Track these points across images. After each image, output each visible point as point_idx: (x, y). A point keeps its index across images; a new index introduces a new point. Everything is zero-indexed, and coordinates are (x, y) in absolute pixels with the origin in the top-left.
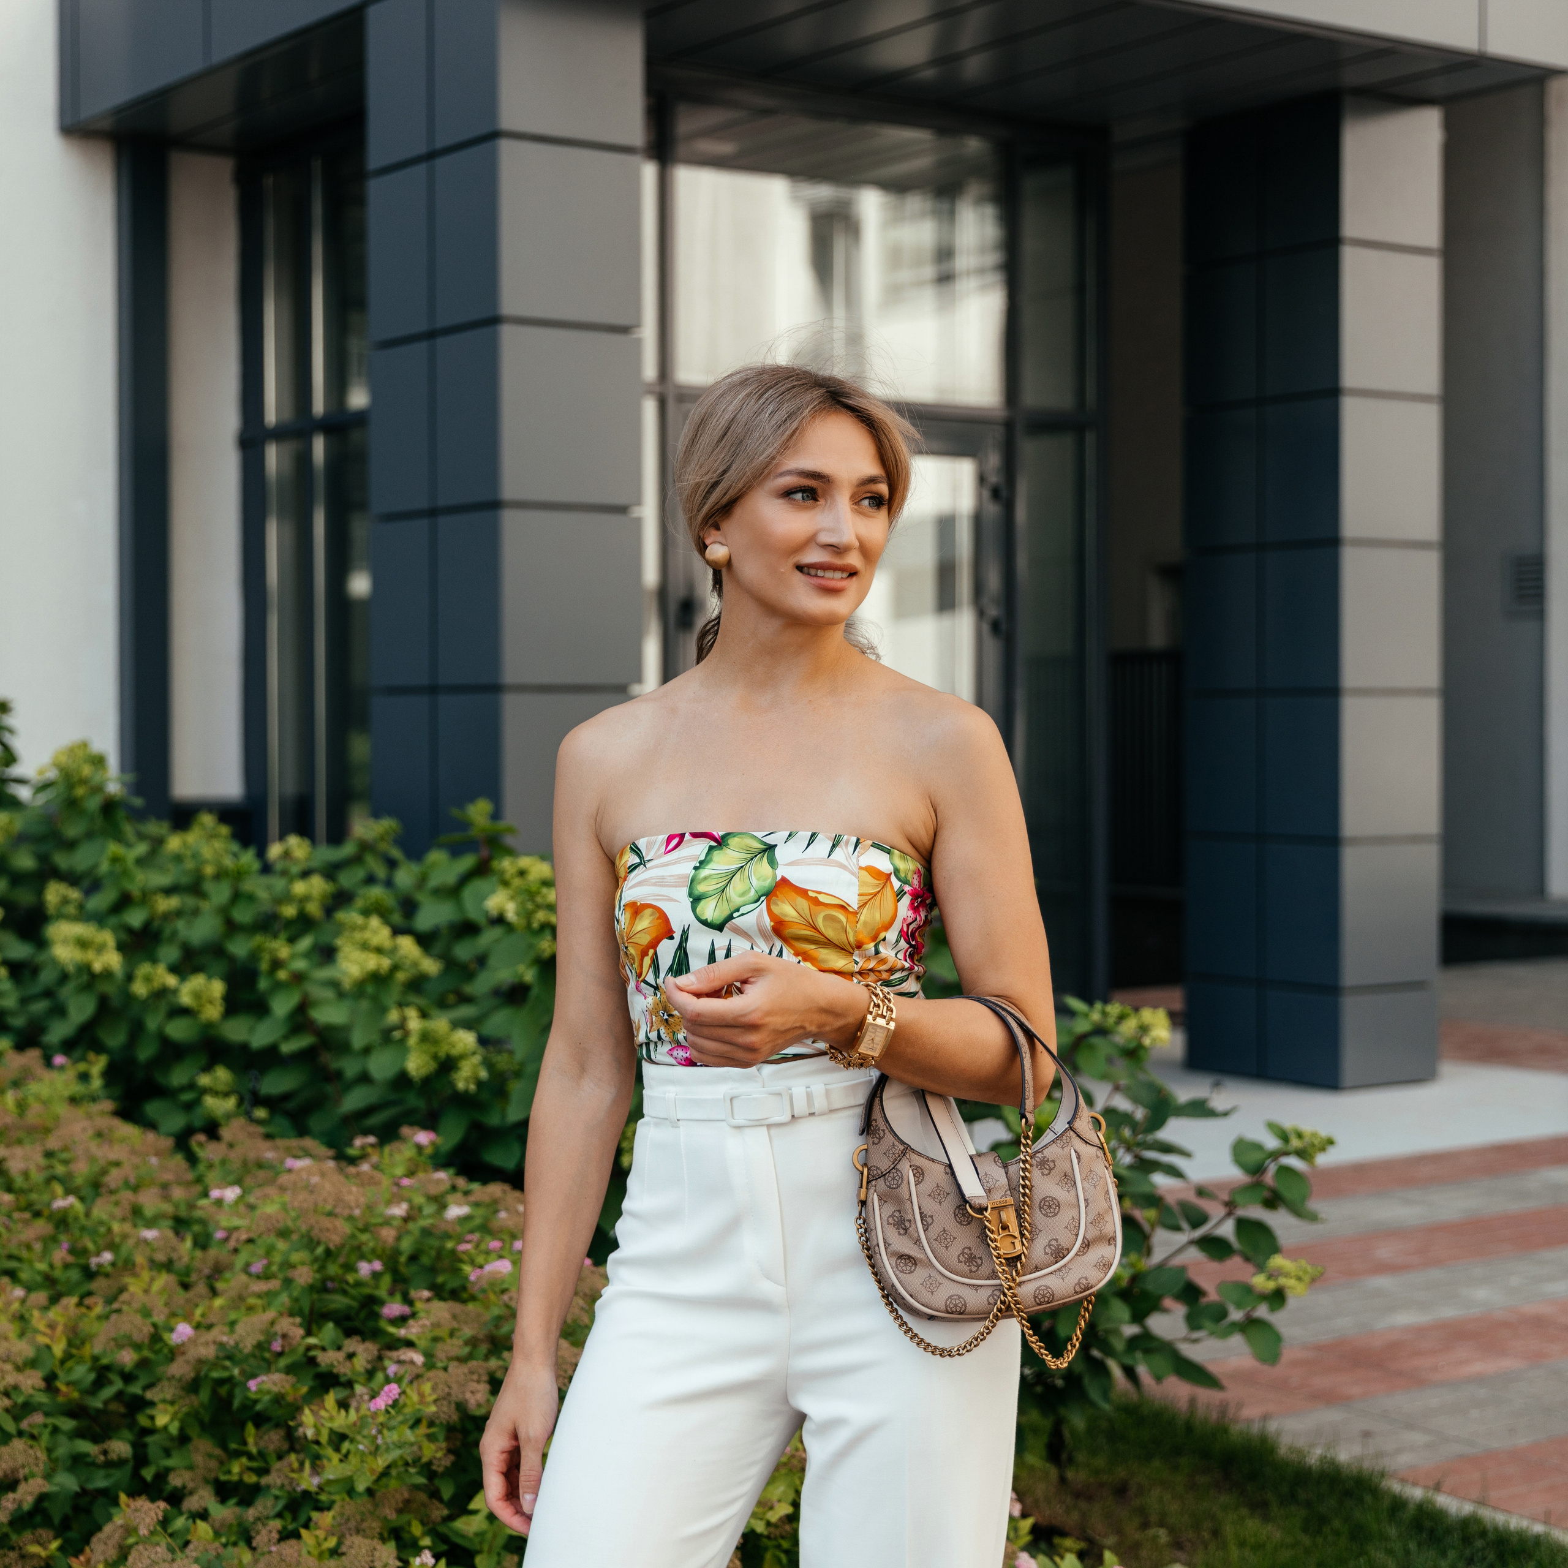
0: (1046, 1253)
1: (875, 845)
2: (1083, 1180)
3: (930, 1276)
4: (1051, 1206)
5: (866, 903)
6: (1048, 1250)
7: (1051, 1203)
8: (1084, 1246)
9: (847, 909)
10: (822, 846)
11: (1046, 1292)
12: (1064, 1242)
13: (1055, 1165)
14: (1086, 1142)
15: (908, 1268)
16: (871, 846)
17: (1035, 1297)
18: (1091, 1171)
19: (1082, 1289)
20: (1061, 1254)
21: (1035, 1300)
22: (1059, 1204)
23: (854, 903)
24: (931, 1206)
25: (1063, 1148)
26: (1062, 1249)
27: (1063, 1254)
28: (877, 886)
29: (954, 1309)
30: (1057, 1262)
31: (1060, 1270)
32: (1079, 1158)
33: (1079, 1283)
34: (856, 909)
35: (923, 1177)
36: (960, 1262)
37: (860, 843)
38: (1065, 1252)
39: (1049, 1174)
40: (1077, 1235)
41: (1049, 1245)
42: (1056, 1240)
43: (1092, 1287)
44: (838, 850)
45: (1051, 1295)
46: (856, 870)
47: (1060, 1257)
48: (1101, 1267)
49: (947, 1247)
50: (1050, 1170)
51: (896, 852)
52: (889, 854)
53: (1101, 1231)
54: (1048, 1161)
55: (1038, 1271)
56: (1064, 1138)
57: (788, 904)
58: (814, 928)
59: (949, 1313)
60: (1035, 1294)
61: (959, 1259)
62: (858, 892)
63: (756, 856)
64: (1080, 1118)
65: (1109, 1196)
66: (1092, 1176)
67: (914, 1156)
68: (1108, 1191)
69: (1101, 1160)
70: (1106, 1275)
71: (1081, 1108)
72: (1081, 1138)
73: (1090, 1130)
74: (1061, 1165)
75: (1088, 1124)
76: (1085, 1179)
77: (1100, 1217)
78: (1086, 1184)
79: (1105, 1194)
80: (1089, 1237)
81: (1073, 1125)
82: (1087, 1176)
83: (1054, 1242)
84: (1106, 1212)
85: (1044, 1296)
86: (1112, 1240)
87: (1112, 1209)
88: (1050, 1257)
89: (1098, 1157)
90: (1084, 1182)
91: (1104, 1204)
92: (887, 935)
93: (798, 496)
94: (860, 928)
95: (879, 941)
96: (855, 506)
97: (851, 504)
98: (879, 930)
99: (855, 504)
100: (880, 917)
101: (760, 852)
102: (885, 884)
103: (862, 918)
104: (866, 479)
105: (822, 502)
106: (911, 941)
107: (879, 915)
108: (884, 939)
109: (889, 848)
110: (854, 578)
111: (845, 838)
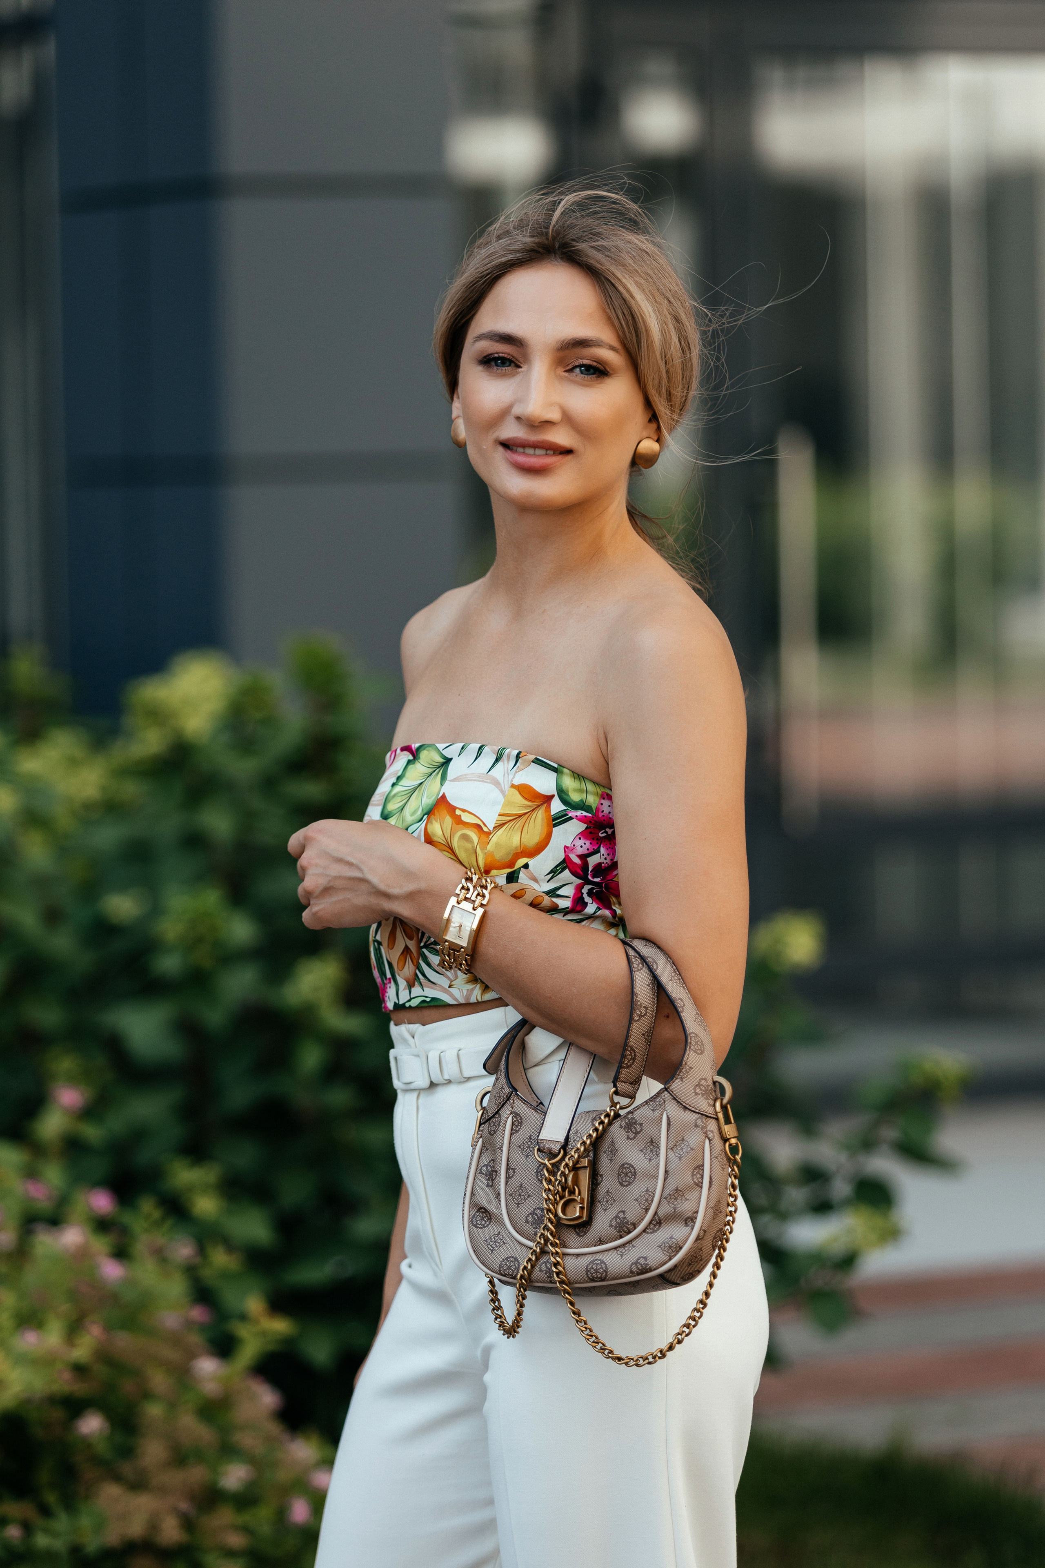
0: (611, 1226)
1: (537, 761)
2: (670, 1148)
3: (499, 1234)
4: (627, 1174)
5: (504, 824)
6: (614, 1223)
7: (628, 1170)
8: (654, 1222)
9: (482, 829)
10: (488, 758)
11: (599, 1266)
12: (631, 1215)
13: (642, 1129)
14: (685, 1108)
15: (483, 1222)
16: (533, 762)
17: (587, 1271)
18: (683, 1140)
19: (639, 1269)
20: (625, 1229)
21: (587, 1274)
22: (635, 1173)
23: (491, 824)
24: (518, 1157)
25: (653, 1110)
26: (627, 1223)
27: (628, 1228)
28: (526, 807)
29: (506, 1272)
30: (621, 1237)
31: (623, 1245)
32: (669, 1124)
33: (636, 1263)
34: (491, 829)
35: (521, 1127)
36: (527, 1222)
37: (520, 758)
38: (631, 1227)
39: (634, 1138)
40: (647, 1210)
41: (617, 1217)
42: (624, 1212)
43: (651, 1270)
44: (500, 764)
45: (605, 1271)
46: (507, 787)
47: (624, 1231)
48: (666, 1249)
49: (518, 1204)
50: (636, 1133)
51: (565, 770)
52: (556, 772)
53: (675, 1209)
54: (635, 1123)
55: (603, 1244)
56: (658, 1099)
57: (439, 823)
58: (450, 848)
59: (502, 1275)
60: (587, 1267)
61: (526, 1219)
62: (499, 811)
63: (435, 771)
64: (682, 1079)
65: (701, 1172)
66: (682, 1145)
67: (518, 1102)
68: (703, 1165)
69: (702, 1130)
70: (670, 1259)
71: (686, 1068)
72: (679, 1102)
73: (696, 1094)
74: (649, 1130)
75: (695, 1088)
76: (672, 1149)
77: (678, 1193)
78: (671, 1154)
79: (695, 1169)
80: (661, 1213)
81: (670, 1086)
82: (676, 1145)
83: (621, 1215)
84: (690, 1188)
85: (596, 1271)
86: (690, 1220)
87: (701, 1187)
88: (613, 1232)
89: (696, 1126)
90: (669, 1151)
91: (688, 1179)
92: (532, 862)
93: (493, 363)
94: (491, 850)
95: (519, 868)
96: (566, 374)
97: (560, 371)
98: (518, 855)
99: (566, 371)
100: (519, 841)
101: (439, 767)
102: (539, 806)
103: (494, 839)
104: (569, 342)
105: (524, 368)
106: (590, 877)
107: (519, 839)
108: (526, 866)
109: (556, 766)
110: (570, 457)
111: (507, 751)
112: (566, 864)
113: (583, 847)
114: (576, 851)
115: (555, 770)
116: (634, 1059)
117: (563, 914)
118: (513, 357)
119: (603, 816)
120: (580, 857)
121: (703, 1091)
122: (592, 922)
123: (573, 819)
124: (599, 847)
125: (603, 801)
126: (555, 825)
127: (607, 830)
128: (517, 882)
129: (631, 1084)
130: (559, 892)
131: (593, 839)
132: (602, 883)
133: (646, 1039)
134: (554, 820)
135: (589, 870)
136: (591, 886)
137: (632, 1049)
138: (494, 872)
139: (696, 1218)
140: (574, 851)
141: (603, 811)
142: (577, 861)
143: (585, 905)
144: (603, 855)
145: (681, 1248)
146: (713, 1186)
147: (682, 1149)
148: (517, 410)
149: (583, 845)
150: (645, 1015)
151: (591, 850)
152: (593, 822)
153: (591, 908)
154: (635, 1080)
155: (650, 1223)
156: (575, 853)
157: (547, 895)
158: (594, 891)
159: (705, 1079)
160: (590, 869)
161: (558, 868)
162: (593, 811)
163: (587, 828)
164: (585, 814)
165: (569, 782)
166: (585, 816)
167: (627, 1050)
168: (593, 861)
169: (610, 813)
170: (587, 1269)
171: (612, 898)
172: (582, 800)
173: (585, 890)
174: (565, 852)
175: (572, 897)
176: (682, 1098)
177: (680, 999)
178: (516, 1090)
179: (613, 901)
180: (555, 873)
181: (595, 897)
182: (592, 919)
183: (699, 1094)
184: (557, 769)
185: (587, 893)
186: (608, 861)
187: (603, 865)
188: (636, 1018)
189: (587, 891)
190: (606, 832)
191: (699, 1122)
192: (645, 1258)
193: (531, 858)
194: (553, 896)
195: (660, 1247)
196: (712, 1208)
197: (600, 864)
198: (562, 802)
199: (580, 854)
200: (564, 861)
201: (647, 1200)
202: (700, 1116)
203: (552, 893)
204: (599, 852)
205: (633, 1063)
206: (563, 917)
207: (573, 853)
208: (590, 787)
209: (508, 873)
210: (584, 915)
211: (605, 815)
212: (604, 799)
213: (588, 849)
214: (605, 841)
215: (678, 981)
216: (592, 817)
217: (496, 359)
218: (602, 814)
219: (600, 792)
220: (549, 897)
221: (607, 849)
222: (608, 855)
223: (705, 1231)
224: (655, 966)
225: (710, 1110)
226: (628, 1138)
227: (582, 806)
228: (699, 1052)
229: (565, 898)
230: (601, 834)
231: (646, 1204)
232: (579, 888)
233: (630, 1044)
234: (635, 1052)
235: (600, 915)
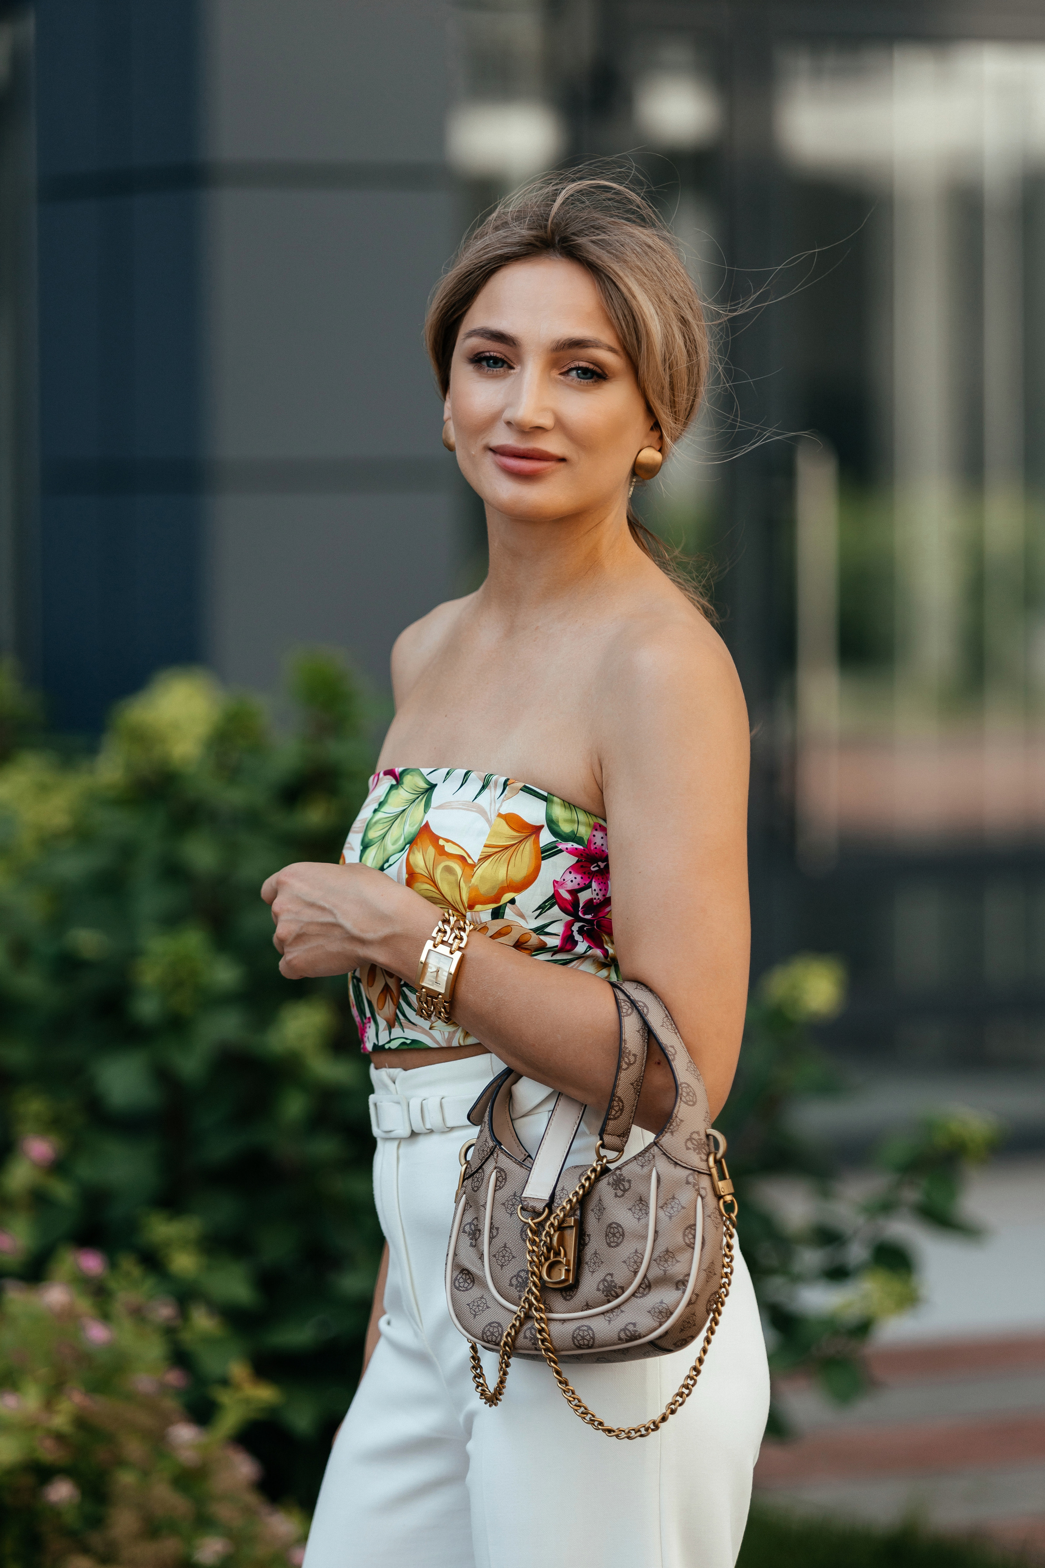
0: (598, 1290)
1: (526, 789)
2: (660, 1207)
3: (482, 1298)
4: (615, 1234)
5: (490, 856)
6: (601, 1287)
7: (616, 1230)
8: (643, 1286)
9: (466, 860)
10: (474, 785)
11: (586, 1333)
12: (619, 1279)
13: (630, 1186)
14: (676, 1164)
15: (466, 1285)
16: (521, 790)
17: (574, 1338)
18: (673, 1198)
19: (627, 1336)
20: (613, 1293)
21: (573, 1341)
22: (623, 1233)
23: (475, 856)
24: (502, 1216)
25: (642, 1166)
26: (615, 1287)
27: (616, 1292)
28: (514, 838)
29: (489, 1338)
30: (609, 1301)
31: (612, 1310)
32: (658, 1181)
33: (625, 1330)
34: (476, 861)
35: (505, 1183)
36: (511, 1285)
37: (507, 785)
38: (619, 1291)
39: (623, 1195)
40: (636, 1273)
41: (604, 1280)
42: (611, 1275)
43: (640, 1337)
44: (487, 791)
45: (592, 1338)
46: (493, 816)
47: (612, 1295)
48: (656, 1315)
49: (502, 1266)
50: (625, 1191)
51: (555, 799)
52: (546, 801)
53: (665, 1271)
54: (623, 1180)
55: (591, 1309)
56: (647, 1154)
57: (422, 854)
58: (432, 881)
59: (484, 1341)
60: (574, 1333)
61: (511, 1282)
62: (484, 842)
63: (418, 797)
64: (672, 1133)
65: (693, 1232)
66: (673, 1204)
67: (502, 1157)
68: (695, 1225)
69: (694, 1187)
70: (661, 1325)
71: (676, 1121)
72: (669, 1157)
73: (688, 1149)
74: (637, 1187)
75: (686, 1142)
76: (662, 1207)
77: (669, 1255)
78: (661, 1213)
79: (687, 1229)
80: (650, 1276)
81: (660, 1140)
82: (666, 1204)
83: (609, 1278)
84: (680, 1250)
85: (583, 1338)
86: (681, 1284)
87: (693, 1248)
88: (601, 1296)
89: (688, 1183)
90: (660, 1210)
91: (679, 1240)
92: (518, 897)
93: (484, 363)
94: (476, 884)
95: (505, 904)
96: (562, 377)
97: (555, 374)
98: (503, 890)
99: (561, 374)
100: (506, 875)
101: (422, 794)
102: (527, 837)
103: (479, 872)
104: (564, 343)
105: (518, 369)
106: (580, 914)
107: (506, 872)
108: (512, 901)
109: (545, 794)
110: (562, 465)
111: (494, 778)
112: (555, 899)
113: (573, 880)
114: (566, 886)
115: (545, 799)
116: (622, 1110)
117: (551, 953)
118: (506, 356)
119: (596, 848)
120: (570, 892)
121: (696, 1145)
122: (583, 962)
123: (563, 851)
124: (591, 882)
125: (595, 833)
126: (544, 858)
127: (600, 863)
128: (503, 918)
129: (619, 1136)
130: (547, 930)
131: (585, 873)
132: (594, 920)
133: (635, 1089)
134: (542, 853)
135: (579, 907)
136: (581, 924)
137: (620, 1100)
138: (478, 907)
139: (687, 1281)
140: (564, 885)
141: (595, 843)
142: (567, 896)
143: (576, 943)
144: (595, 890)
145: (671, 1313)
146: (706, 1247)
147: (672, 1208)
148: (508, 415)
149: (574, 879)
150: (634, 1063)
151: (582, 885)
152: (584, 854)
153: (582, 947)
154: (624, 1132)
155: (640, 1286)
156: (565, 887)
157: (535, 933)
158: (585, 929)
159: (698, 1133)
160: (581, 905)
161: (547, 904)
162: (584, 843)
163: (578, 861)
164: (576, 846)
165: (559, 812)
166: (576, 849)
167: (615, 1100)
168: (584, 896)
169: (602, 845)
170: (573, 1336)
171: (604, 937)
172: (573, 832)
173: (575, 928)
174: (554, 886)
175: (561, 935)
176: (673, 1154)
177: (671, 1046)
178: (500, 1144)
179: (606, 939)
180: (543, 909)
181: (585, 935)
182: (582, 959)
183: (690, 1149)
184: (546, 797)
185: (577, 931)
186: (600, 897)
187: (595, 901)
188: (624, 1066)
189: (577, 929)
190: (598, 866)
191: (691, 1179)
192: (634, 1324)
193: (518, 893)
194: (540, 933)
195: (649, 1312)
196: (705, 1270)
197: (591, 900)
198: (552, 834)
199: (570, 889)
200: (553, 896)
201: (635, 1262)
202: (691, 1172)
203: (540, 930)
204: (590, 887)
205: (621, 1114)
206: (552, 956)
207: (562, 888)
208: (582, 817)
209: (493, 909)
210: (574, 954)
211: (598, 847)
212: (596, 830)
213: (579, 884)
214: (597, 876)
215: (670, 1027)
216: (584, 850)
217: (488, 359)
218: (595, 846)
219: (592, 823)
220: (537, 934)
221: (599, 884)
222: (600, 890)
223: (697, 1295)
224: (645, 1010)
225: (702, 1166)
226: (616, 1196)
227: (573, 837)
228: (691, 1103)
229: (554, 936)
230: (593, 868)
231: (635, 1267)
232: (569, 926)
233: (618, 1094)
234: (622, 1103)
235: (591, 955)
